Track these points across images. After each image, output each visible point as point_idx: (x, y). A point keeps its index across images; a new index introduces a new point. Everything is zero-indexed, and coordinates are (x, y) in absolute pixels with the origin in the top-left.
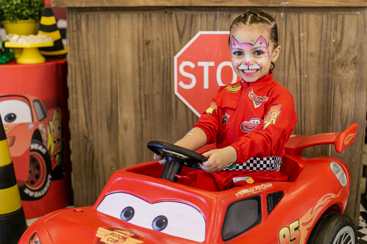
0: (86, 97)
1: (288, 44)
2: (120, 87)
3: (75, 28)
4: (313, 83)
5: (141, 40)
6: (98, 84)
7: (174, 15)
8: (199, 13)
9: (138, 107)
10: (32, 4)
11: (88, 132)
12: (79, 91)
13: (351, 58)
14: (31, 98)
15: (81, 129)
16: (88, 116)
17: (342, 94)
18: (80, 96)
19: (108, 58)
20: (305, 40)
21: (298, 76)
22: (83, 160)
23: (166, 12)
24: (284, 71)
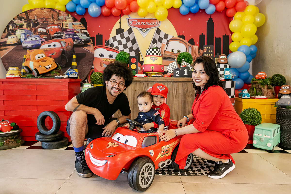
1: (173, 91)
4: (180, 101)
5: (134, 90)
7: (143, 83)
8: (150, 83)
13: (190, 95)
17: (188, 104)
20: (178, 90)
21: (176, 99)
23: (141, 82)
24: (172, 98)
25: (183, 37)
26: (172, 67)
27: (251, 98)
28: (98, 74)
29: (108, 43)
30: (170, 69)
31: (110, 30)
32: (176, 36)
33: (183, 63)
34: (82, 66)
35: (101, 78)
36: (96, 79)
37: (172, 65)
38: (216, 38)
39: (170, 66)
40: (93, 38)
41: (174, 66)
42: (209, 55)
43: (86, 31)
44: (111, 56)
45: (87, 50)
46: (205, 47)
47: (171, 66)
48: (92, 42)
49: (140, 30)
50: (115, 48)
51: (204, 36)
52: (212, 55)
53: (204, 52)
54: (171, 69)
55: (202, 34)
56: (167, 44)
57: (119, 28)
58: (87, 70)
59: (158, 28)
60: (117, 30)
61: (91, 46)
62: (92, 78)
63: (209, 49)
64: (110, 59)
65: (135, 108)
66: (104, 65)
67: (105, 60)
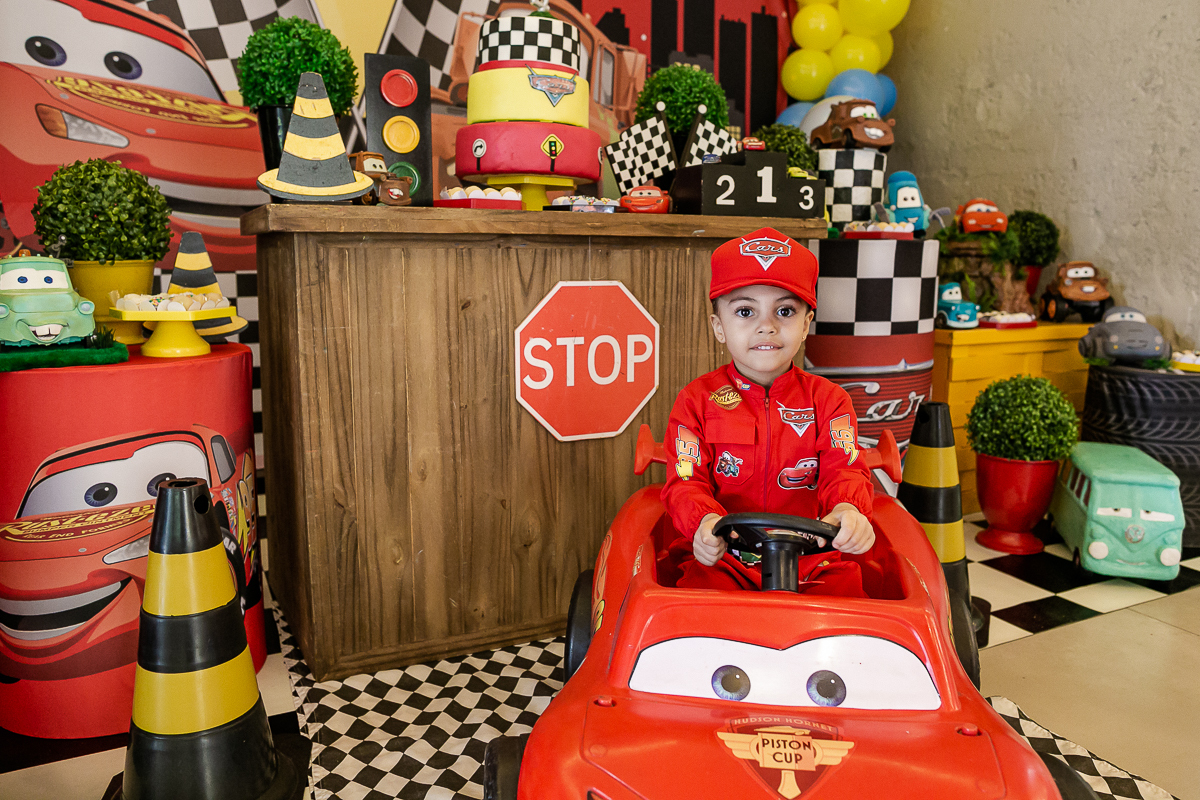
0: (340, 423)
2: (411, 393)
3: (314, 277)
6: (366, 391)
7: (513, 252)
8: (557, 249)
9: (448, 432)
10: (153, 224)
11: (346, 493)
12: (325, 410)
14: (208, 434)
15: (328, 490)
16: (344, 461)
18: (326, 420)
19: (386, 338)
22: (334, 555)
23: (499, 246)
24: (692, 346)
26: (642, 148)
27: (983, 325)
28: (112, 182)
30: (629, 166)
33: (700, 131)
35: (143, 210)
36: (95, 215)
37: (639, 138)
38: (724, 23)
39: (627, 143)
41: (649, 145)
44: (122, 65)
47: (633, 143)
50: (155, 6)
54: (633, 162)
62: (61, 208)
64: (114, 86)
65: (462, 429)
66: (74, 124)
67: (77, 88)
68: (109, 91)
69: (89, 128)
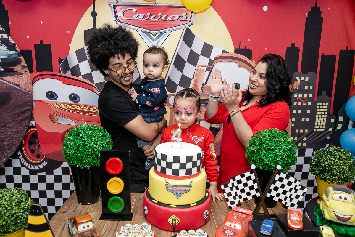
25: (247, 53)
29: (66, 66)
30: (233, 194)
31: (68, 32)
32: (231, 50)
34: (4, 124)
37: (239, 182)
38: (323, 56)
40: (26, 54)
41: (245, 185)
42: (305, 95)
43: (5, 36)
44: (74, 98)
45: (12, 85)
46: (297, 78)
47: (236, 184)
48: (26, 65)
49: (144, 32)
50: (85, 77)
51: (298, 50)
52: (310, 96)
53: (295, 88)
54: (236, 193)
55: (293, 45)
56: (210, 69)
57: (91, 27)
58: (18, 132)
59: (188, 29)
60: (86, 32)
61: (22, 74)
63: (306, 82)
64: (72, 105)
66: (60, 119)
67: (61, 107)
68: (70, 107)
69: (64, 119)
